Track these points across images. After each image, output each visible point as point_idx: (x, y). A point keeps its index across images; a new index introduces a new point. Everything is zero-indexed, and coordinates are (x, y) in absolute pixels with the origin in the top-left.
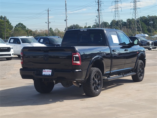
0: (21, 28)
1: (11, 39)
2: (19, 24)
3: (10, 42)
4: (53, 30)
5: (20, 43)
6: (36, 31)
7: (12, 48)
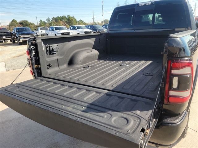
0: (81, 22)
1: (71, 27)
2: (80, 20)
3: (70, 29)
4: (96, 23)
5: (76, 29)
6: (88, 23)
7: (71, 33)
